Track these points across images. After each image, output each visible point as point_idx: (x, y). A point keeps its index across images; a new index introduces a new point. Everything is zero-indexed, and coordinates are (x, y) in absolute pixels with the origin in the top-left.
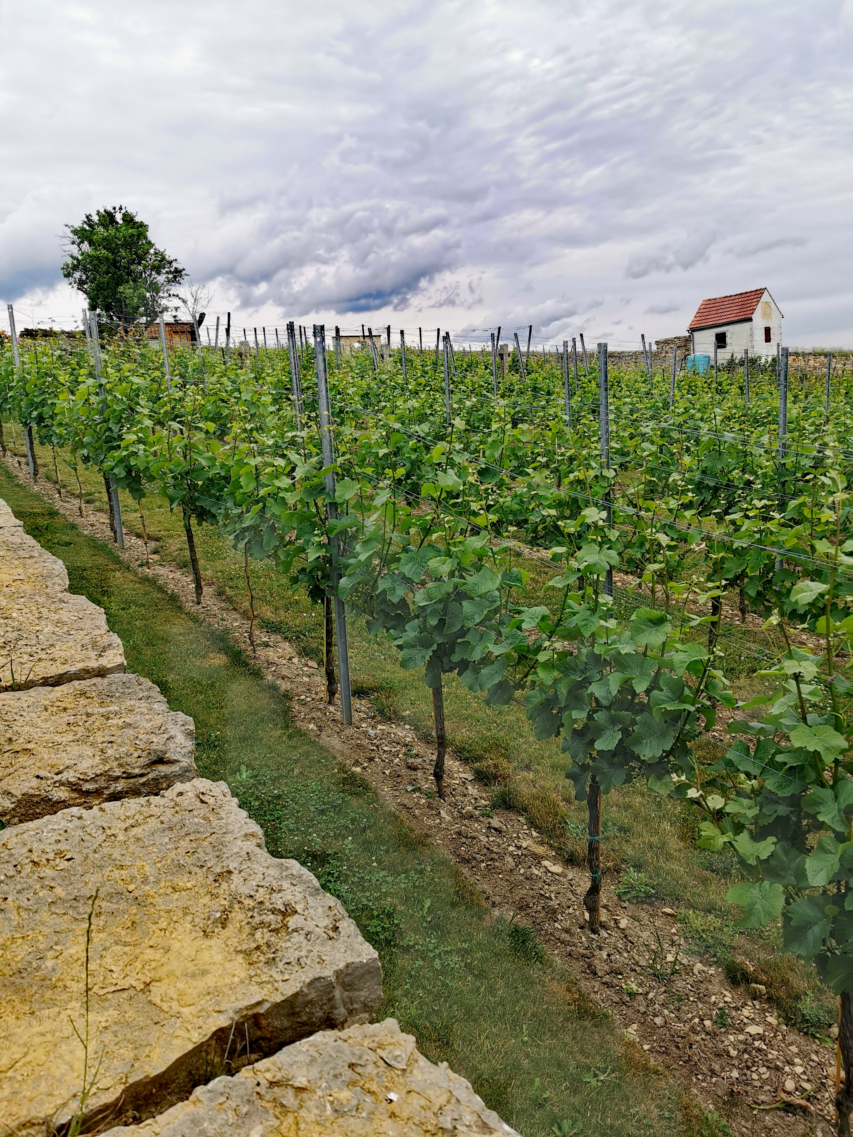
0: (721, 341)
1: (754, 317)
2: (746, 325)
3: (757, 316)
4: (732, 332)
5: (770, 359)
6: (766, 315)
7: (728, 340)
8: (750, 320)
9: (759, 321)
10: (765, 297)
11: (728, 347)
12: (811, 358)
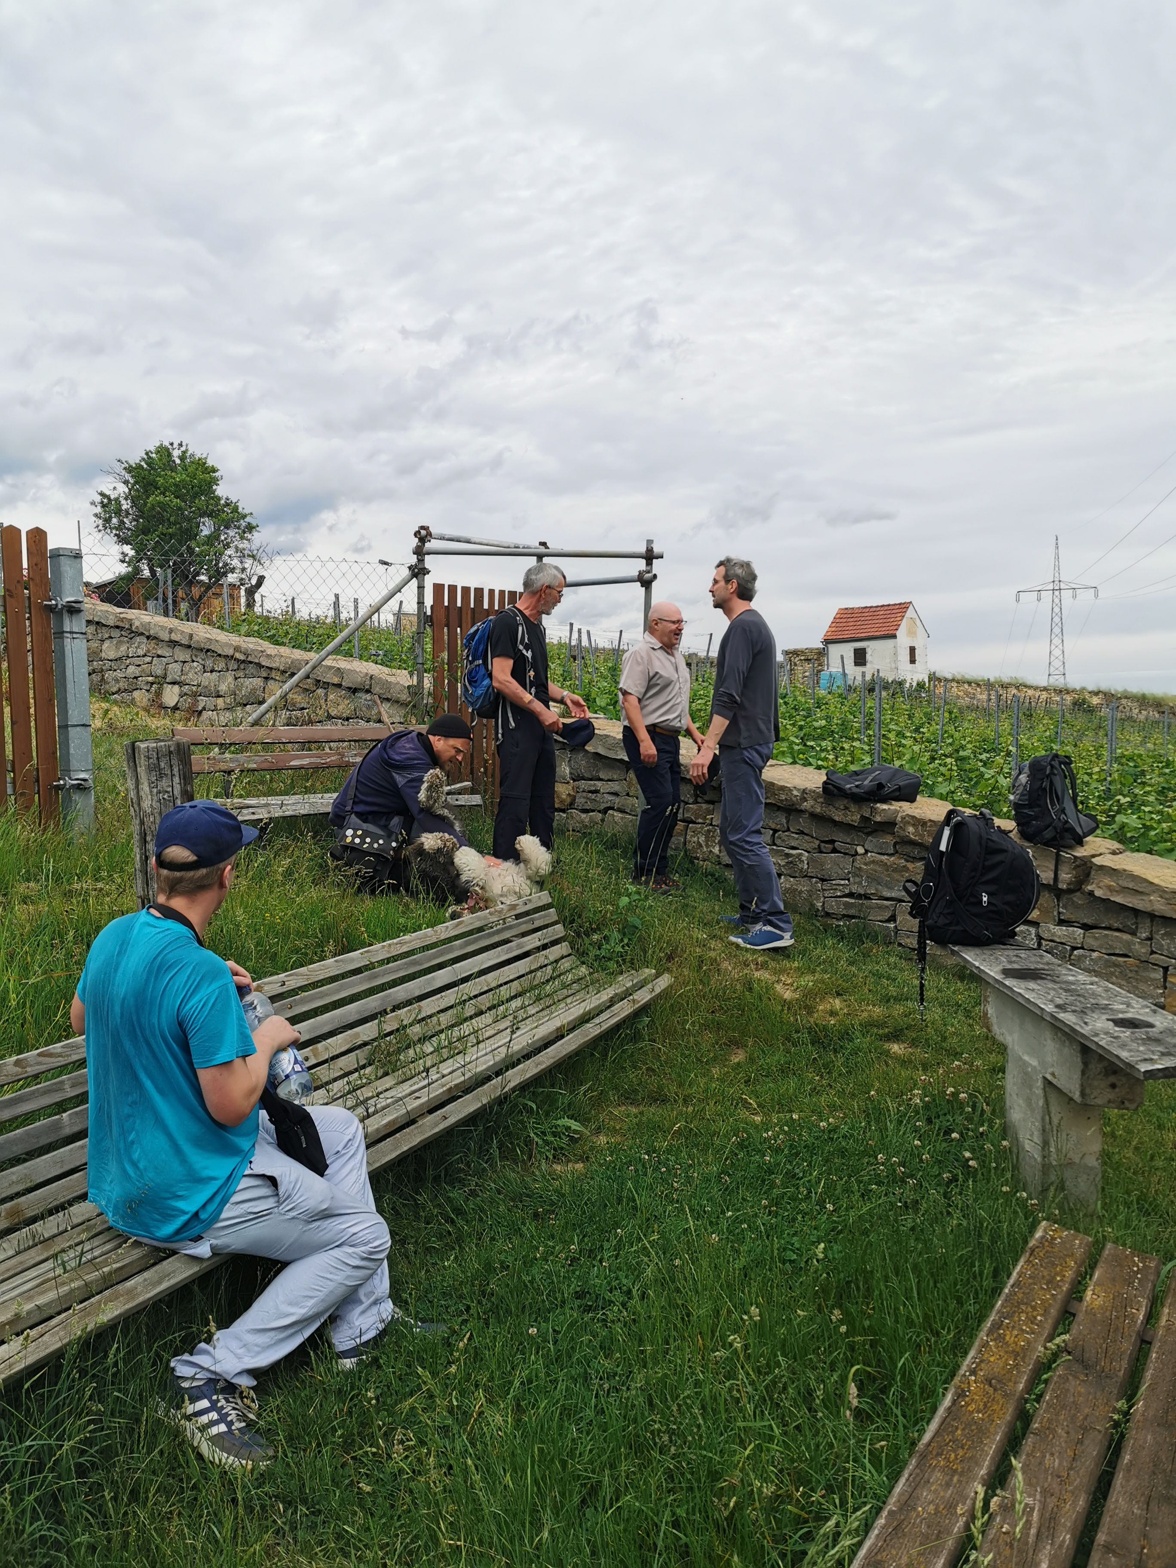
0: (860, 658)
1: (898, 633)
2: (890, 642)
3: (901, 632)
4: (872, 647)
5: (915, 684)
6: (912, 633)
7: (868, 657)
8: (894, 636)
9: (903, 639)
10: (910, 613)
11: (868, 665)
12: (954, 684)
